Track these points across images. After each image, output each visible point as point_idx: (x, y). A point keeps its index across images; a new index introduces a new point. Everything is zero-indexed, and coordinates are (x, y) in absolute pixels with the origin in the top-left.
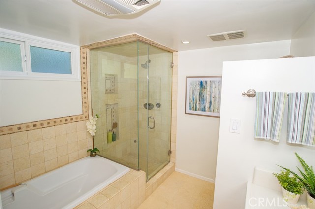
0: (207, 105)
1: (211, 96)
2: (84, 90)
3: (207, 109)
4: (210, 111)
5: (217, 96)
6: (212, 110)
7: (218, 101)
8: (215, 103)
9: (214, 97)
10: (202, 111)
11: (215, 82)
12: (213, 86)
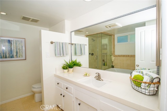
0: (15, 54)
1: (17, 49)
2: (114, 48)
3: (15, 56)
4: (17, 57)
5: (21, 49)
6: (18, 56)
7: (22, 51)
8: (20, 52)
9: (19, 49)
10: (11, 58)
11: (19, 41)
12: (18, 43)
